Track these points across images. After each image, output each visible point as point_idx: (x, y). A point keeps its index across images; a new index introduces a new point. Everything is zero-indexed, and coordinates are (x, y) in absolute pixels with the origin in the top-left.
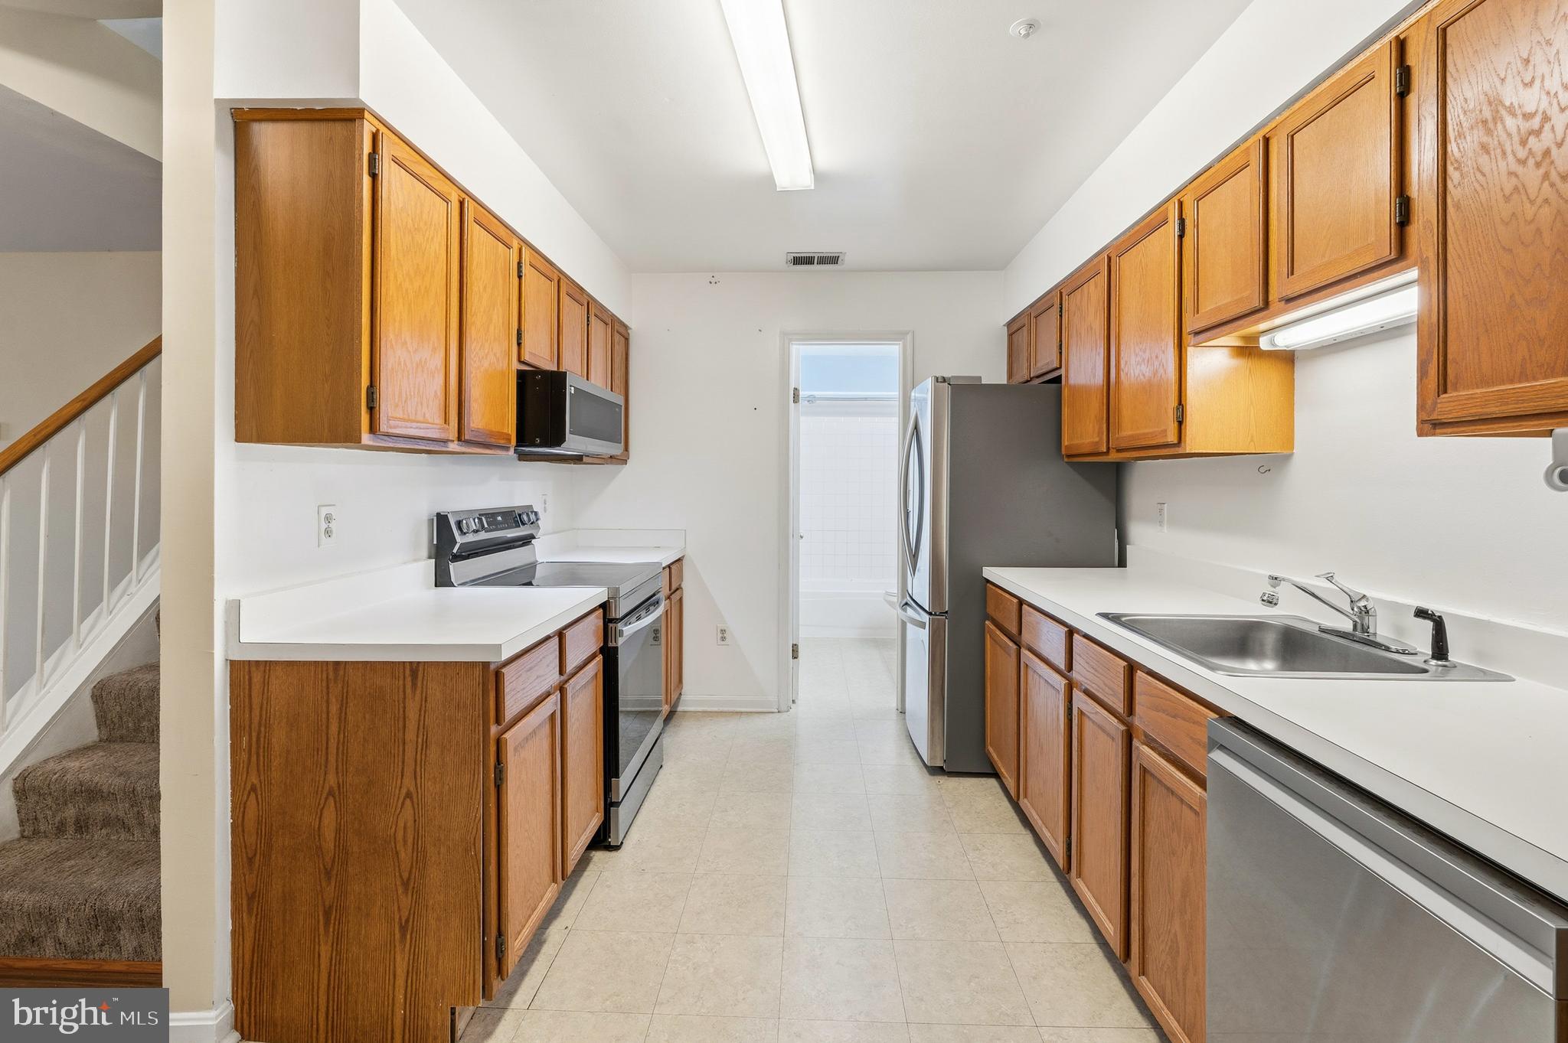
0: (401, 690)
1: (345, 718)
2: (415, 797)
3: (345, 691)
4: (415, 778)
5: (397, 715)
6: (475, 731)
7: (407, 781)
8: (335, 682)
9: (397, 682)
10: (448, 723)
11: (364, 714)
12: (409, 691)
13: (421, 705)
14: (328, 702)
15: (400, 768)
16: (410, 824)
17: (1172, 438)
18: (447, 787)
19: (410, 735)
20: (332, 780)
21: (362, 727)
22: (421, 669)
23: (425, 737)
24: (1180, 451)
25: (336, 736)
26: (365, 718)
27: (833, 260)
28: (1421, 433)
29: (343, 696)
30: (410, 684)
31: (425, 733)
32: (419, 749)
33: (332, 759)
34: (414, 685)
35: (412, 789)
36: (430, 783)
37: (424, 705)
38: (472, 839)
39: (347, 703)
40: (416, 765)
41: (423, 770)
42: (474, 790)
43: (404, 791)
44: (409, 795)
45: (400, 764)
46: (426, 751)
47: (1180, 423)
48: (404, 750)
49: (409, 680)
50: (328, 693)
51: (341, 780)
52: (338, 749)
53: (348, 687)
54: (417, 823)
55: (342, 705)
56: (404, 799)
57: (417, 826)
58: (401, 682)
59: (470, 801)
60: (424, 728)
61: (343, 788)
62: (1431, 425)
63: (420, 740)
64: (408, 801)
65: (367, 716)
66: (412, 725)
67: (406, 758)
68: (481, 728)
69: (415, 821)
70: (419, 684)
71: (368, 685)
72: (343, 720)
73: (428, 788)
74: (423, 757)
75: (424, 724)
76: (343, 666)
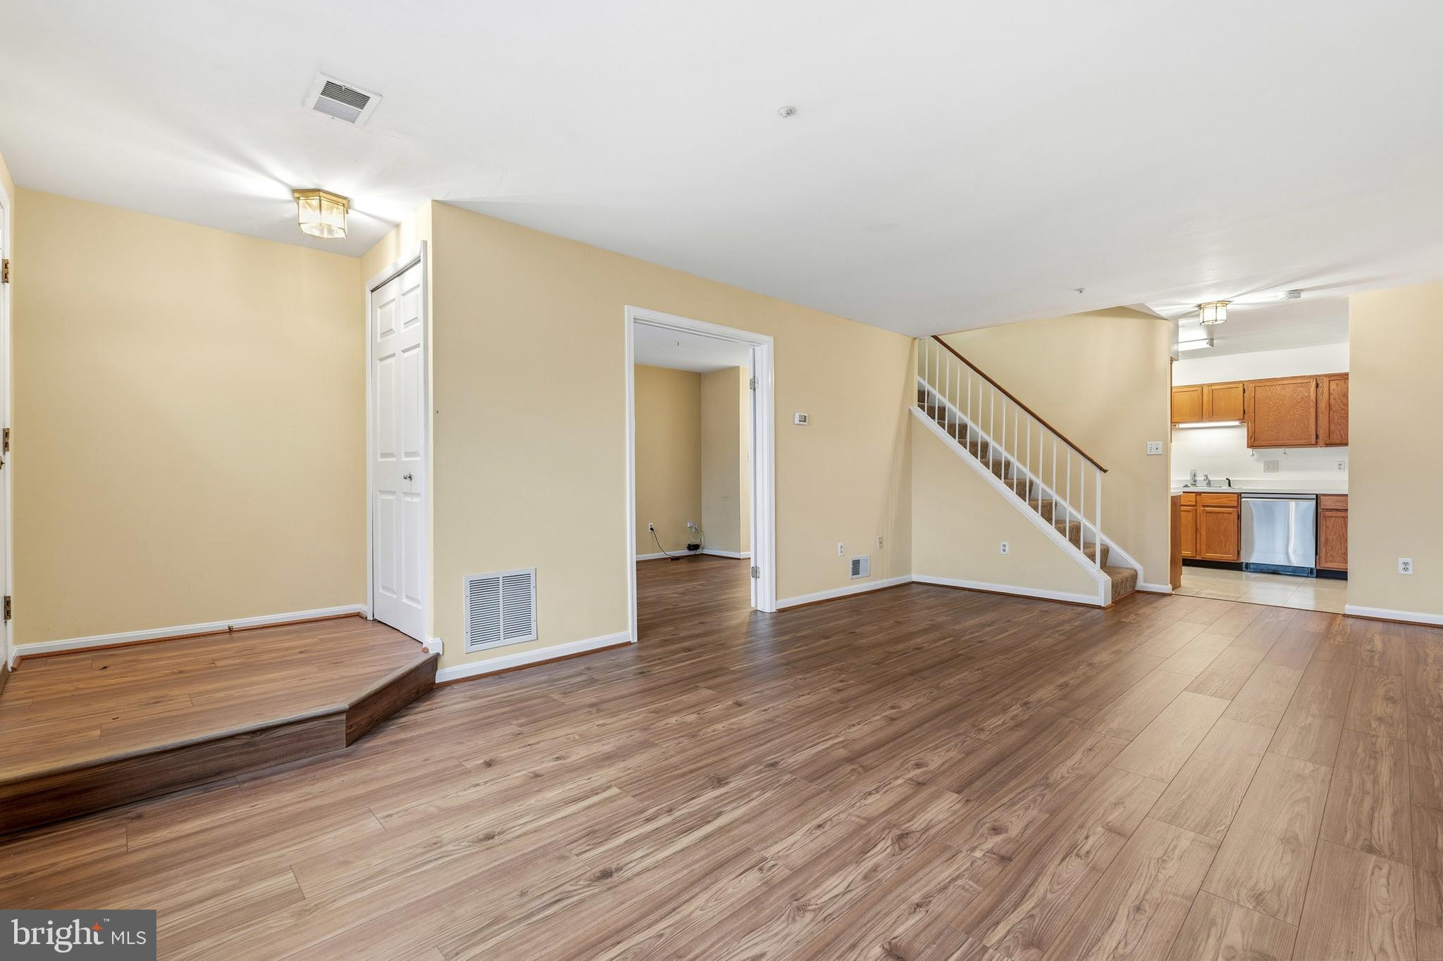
28: (1248, 448)
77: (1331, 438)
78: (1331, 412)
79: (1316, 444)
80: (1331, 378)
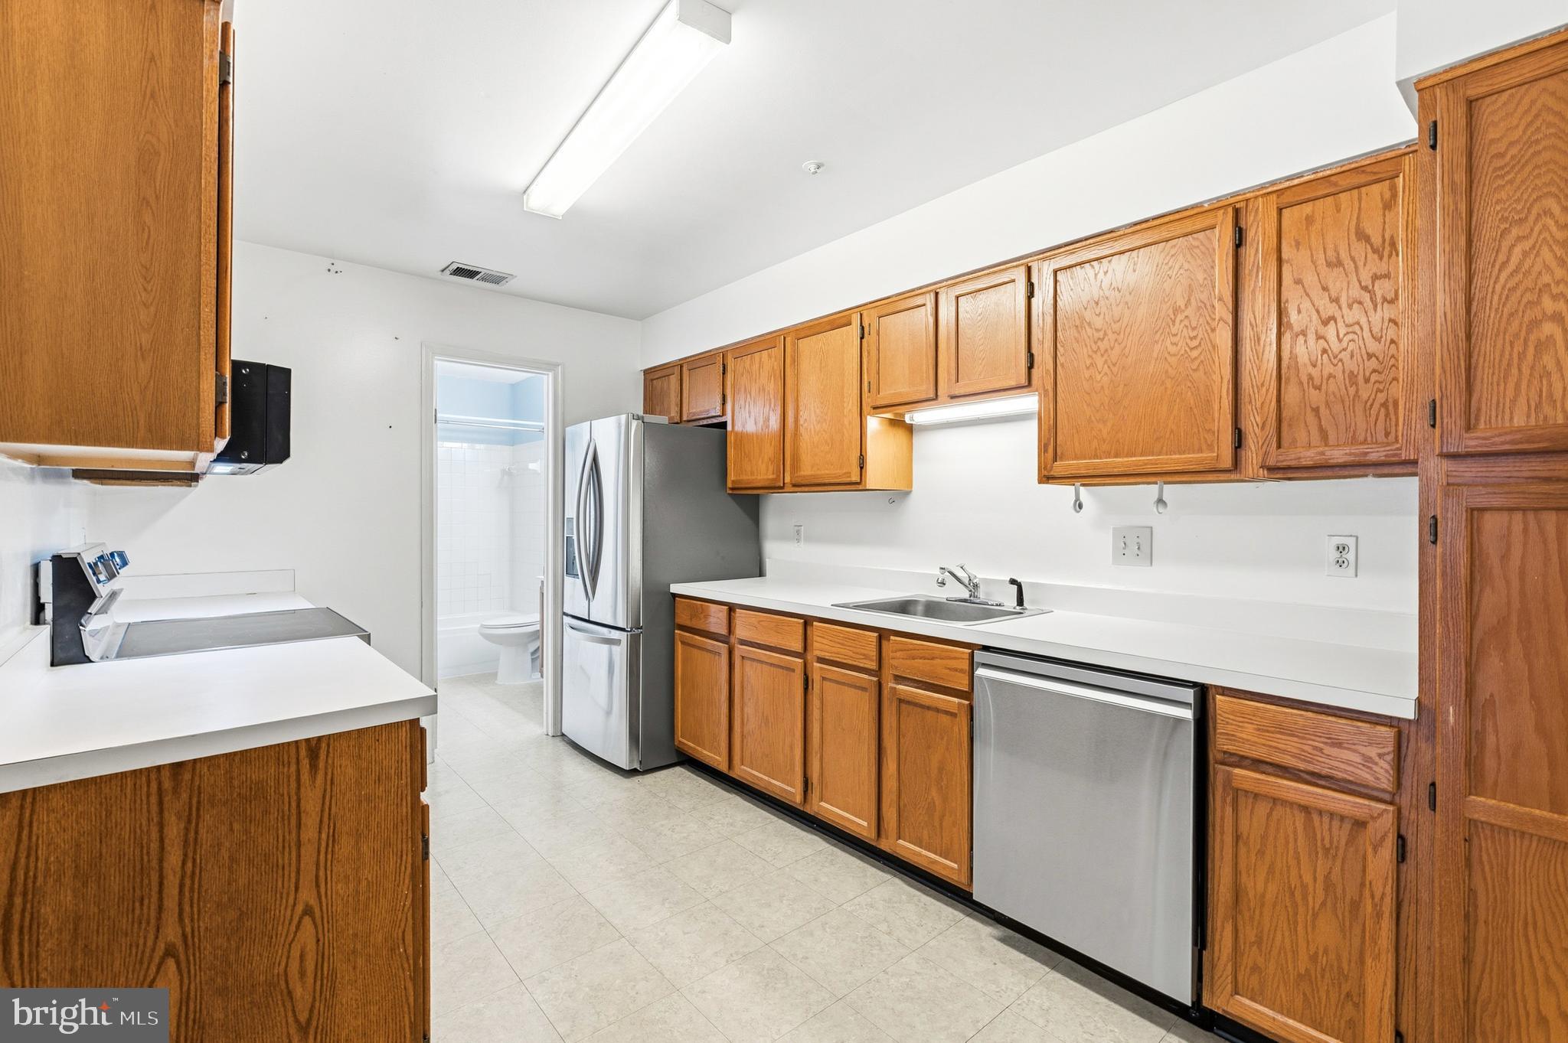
0: (293, 778)
1: (196, 839)
2: (317, 910)
3: (194, 801)
4: (318, 886)
5: (287, 813)
6: (401, 805)
7: (307, 895)
8: (175, 790)
9: (286, 770)
10: (364, 804)
11: (231, 824)
12: (305, 777)
13: (325, 791)
14: (161, 826)
15: (293, 880)
16: (311, 946)
17: (855, 478)
18: (364, 883)
19: (309, 833)
20: (171, 933)
21: (227, 844)
22: (324, 745)
23: (331, 831)
24: (860, 487)
25: (178, 869)
26: (232, 830)
27: (496, 279)
28: (1040, 482)
29: (190, 809)
30: (308, 766)
31: (332, 825)
32: (323, 845)
33: (171, 903)
34: (314, 767)
35: (313, 902)
36: (340, 886)
37: (329, 790)
38: (400, 934)
39: (198, 816)
40: (318, 869)
41: (329, 873)
42: (402, 875)
43: (300, 908)
44: (308, 911)
45: (293, 875)
46: (333, 846)
47: (862, 468)
48: (299, 856)
49: (305, 763)
50: (161, 811)
51: (188, 930)
52: (181, 886)
53: (200, 793)
54: (321, 943)
55: (189, 821)
56: (301, 918)
57: (321, 948)
58: (293, 768)
59: (396, 888)
60: (329, 819)
61: (193, 936)
62: (1046, 478)
63: (324, 836)
64: (307, 920)
65: (236, 826)
66: (310, 822)
67: (302, 865)
68: (409, 798)
69: (318, 941)
70: (321, 765)
71: (236, 783)
72: (190, 842)
73: (337, 893)
74: (329, 856)
75: (330, 815)
76: (190, 767)
77: (1285, 443)
78: (1287, 338)
79: (1234, 469)
80: (1286, 199)
